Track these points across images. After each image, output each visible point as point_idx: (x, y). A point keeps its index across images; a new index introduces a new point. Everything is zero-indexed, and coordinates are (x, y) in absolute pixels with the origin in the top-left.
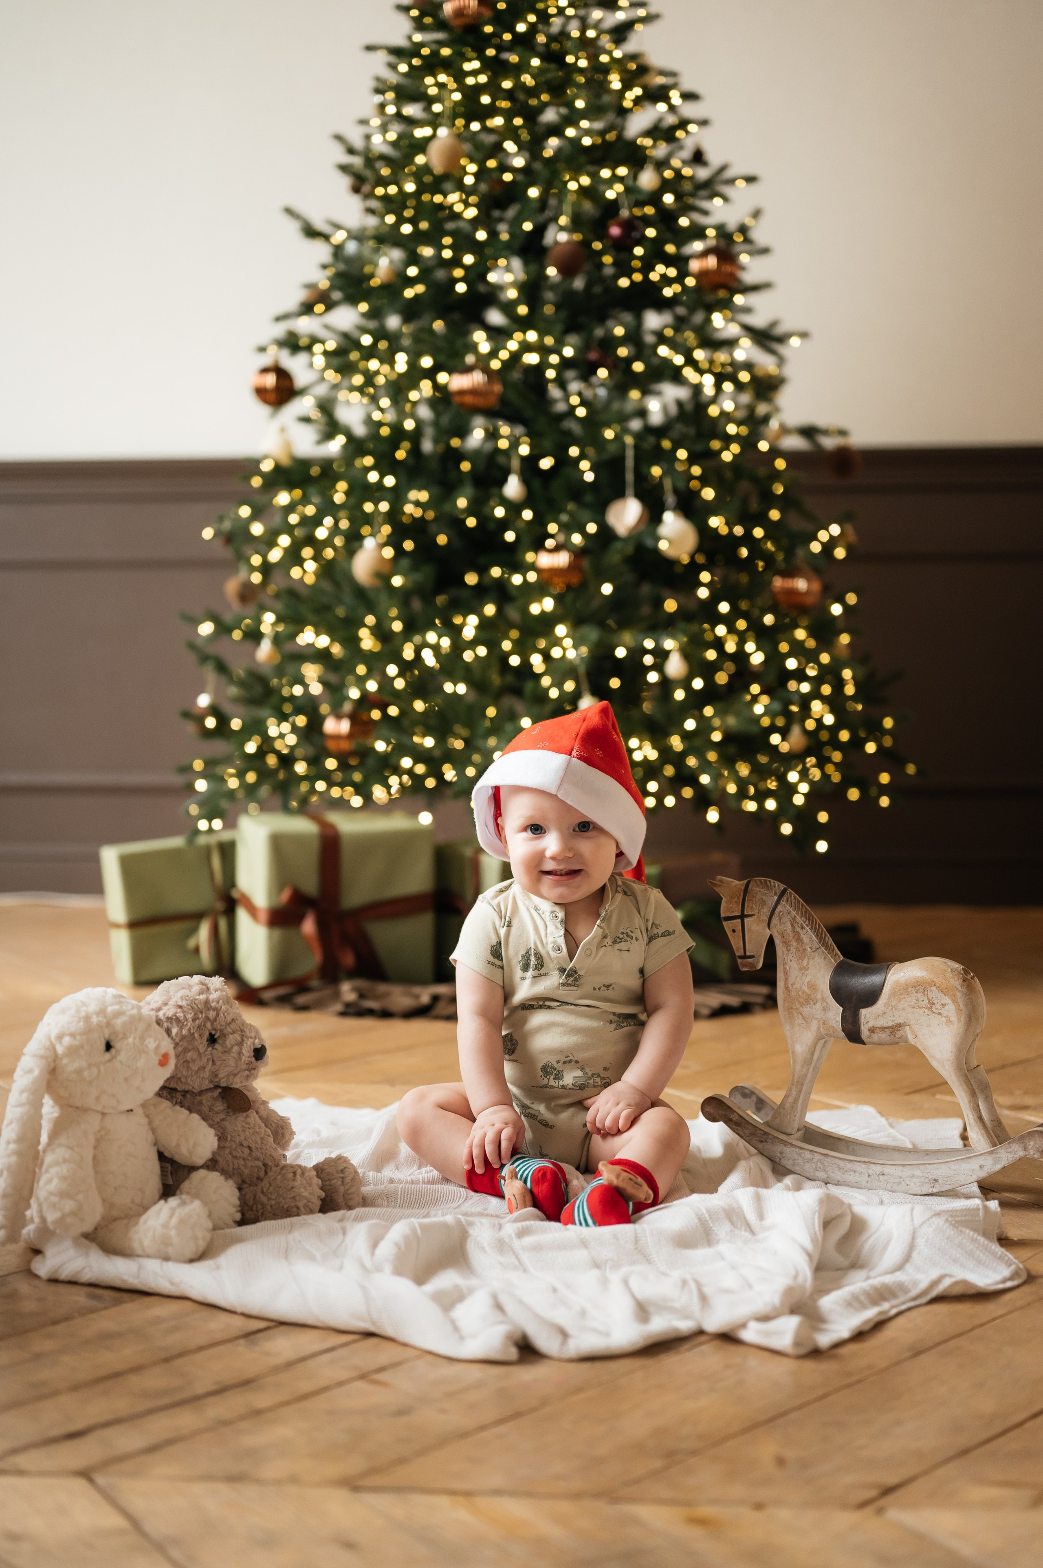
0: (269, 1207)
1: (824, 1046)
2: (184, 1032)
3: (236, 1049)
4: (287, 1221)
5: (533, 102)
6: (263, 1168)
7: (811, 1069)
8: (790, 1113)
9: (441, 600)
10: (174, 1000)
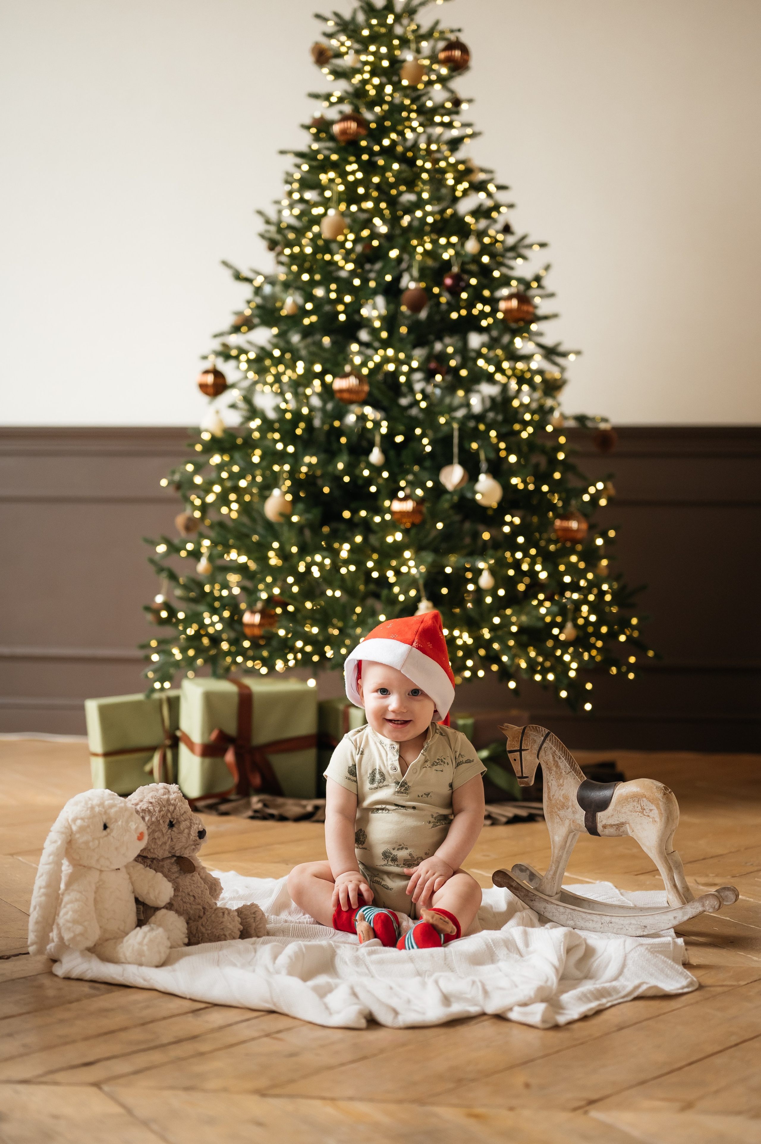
0: (206, 935)
1: (573, 837)
2: (153, 819)
3: (186, 831)
4: (219, 943)
5: (394, 192)
6: (203, 910)
7: (565, 852)
8: (551, 882)
9: (326, 529)
10: (147, 798)
